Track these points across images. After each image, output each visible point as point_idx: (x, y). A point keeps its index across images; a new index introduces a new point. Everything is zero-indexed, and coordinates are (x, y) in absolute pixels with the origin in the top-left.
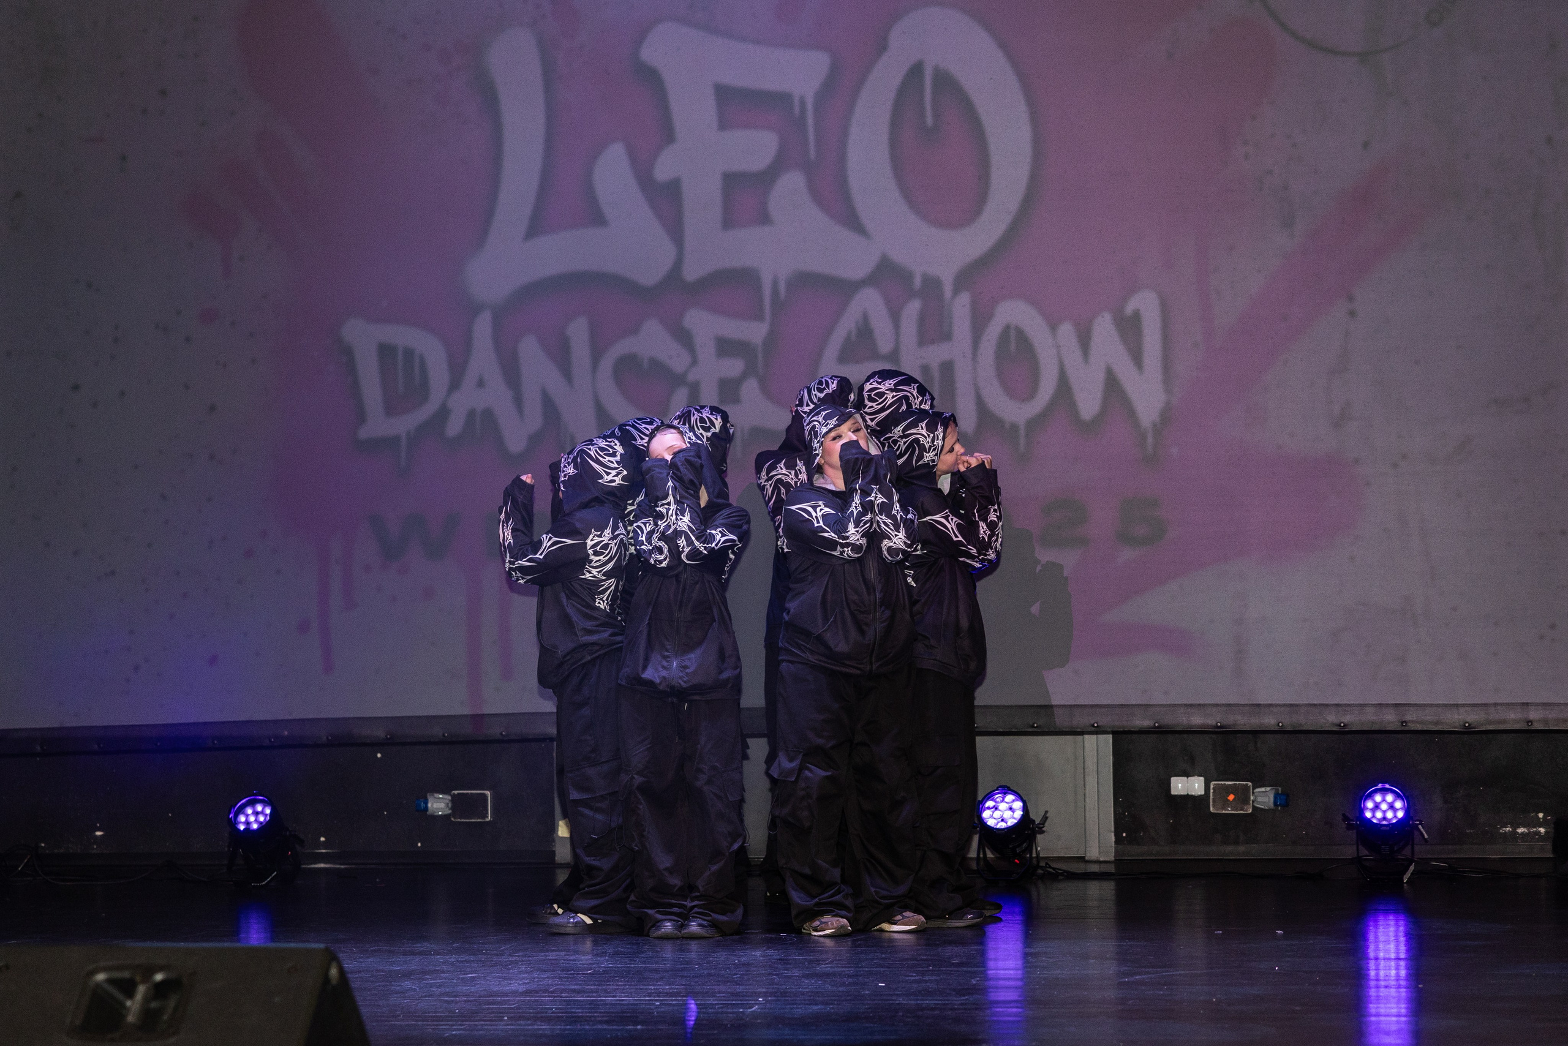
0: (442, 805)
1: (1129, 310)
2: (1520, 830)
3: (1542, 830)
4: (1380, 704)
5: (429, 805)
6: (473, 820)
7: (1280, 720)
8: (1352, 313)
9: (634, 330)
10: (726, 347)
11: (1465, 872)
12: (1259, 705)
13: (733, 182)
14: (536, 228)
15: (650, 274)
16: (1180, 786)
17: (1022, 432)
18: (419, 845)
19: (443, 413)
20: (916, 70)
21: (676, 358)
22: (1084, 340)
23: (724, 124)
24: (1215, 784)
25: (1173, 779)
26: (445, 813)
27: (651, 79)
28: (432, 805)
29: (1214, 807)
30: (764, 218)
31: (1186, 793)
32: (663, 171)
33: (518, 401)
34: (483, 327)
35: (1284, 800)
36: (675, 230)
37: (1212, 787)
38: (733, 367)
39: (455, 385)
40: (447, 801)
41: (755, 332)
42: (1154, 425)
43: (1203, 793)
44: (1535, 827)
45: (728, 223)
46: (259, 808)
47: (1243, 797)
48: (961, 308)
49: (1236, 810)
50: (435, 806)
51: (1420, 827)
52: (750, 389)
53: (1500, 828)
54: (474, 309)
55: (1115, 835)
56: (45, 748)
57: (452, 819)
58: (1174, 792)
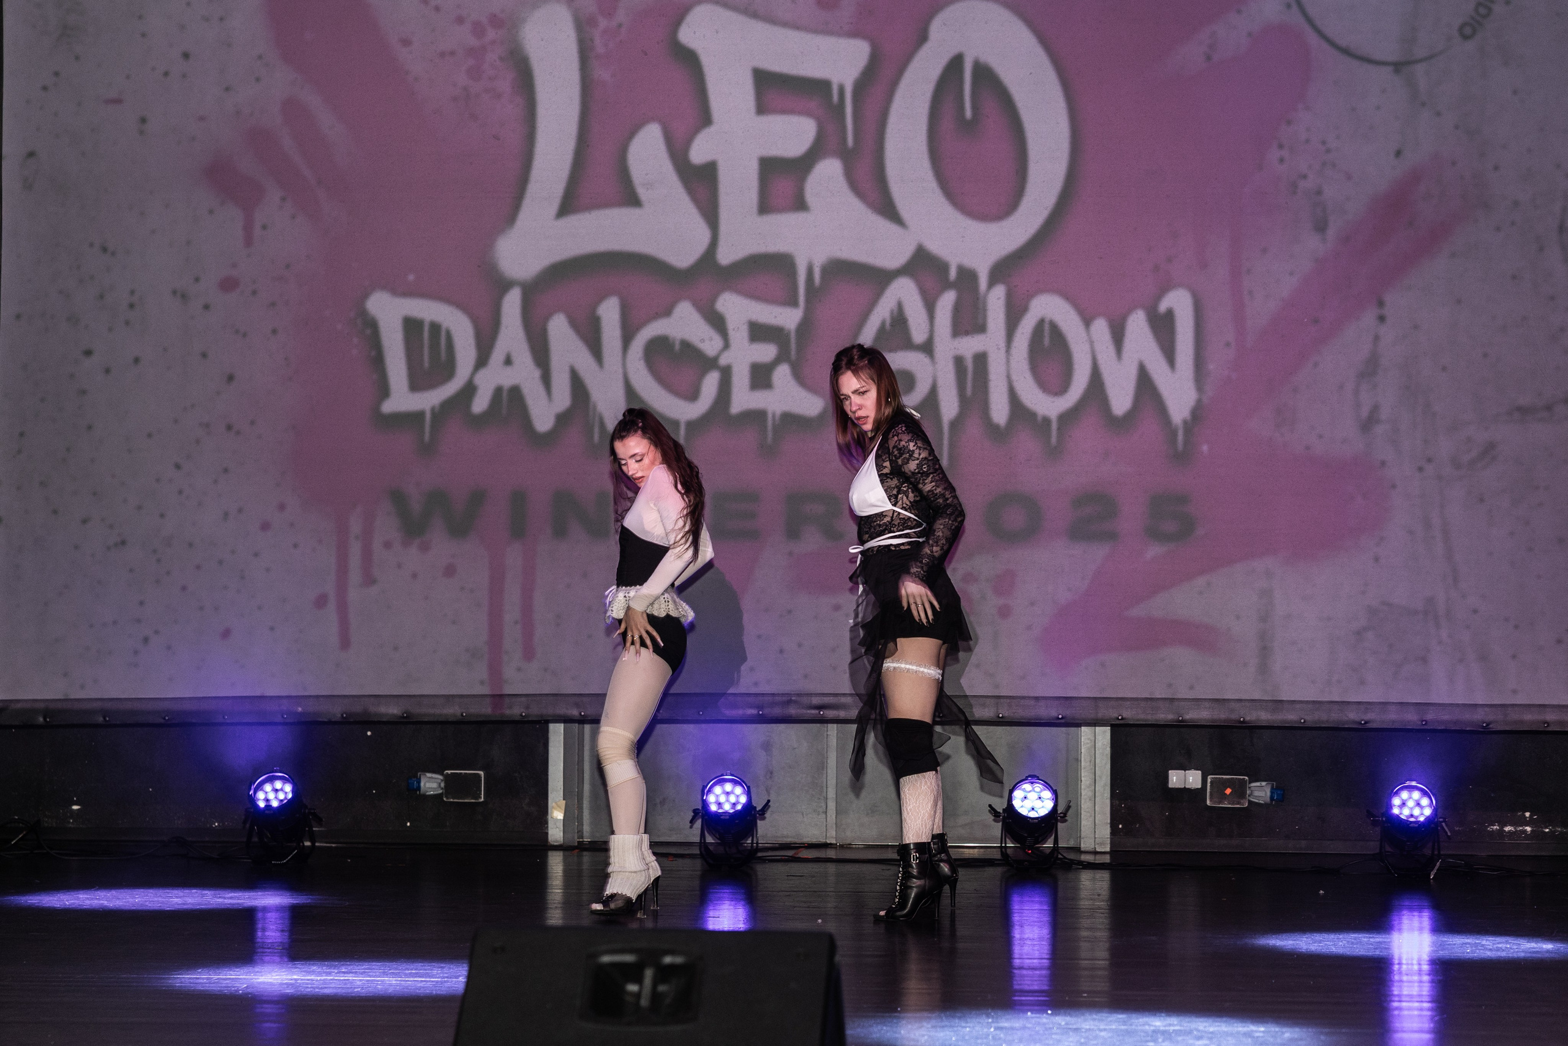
0: (435, 785)
1: (1163, 307)
2: (1507, 829)
3: (1528, 829)
4: (1402, 703)
5: (422, 784)
6: (466, 801)
7: (1303, 717)
8: (1382, 319)
9: (667, 312)
10: (759, 332)
11: (1478, 869)
12: (1281, 701)
13: (770, 168)
14: (569, 205)
15: (683, 257)
16: (1176, 779)
17: (1054, 426)
18: (408, 824)
19: (469, 390)
20: (956, 64)
21: (708, 342)
22: (1118, 336)
23: (762, 108)
24: (1212, 778)
25: (1170, 772)
26: (435, 793)
27: (689, 60)
28: (425, 784)
29: (1211, 801)
30: (800, 204)
31: (1183, 787)
32: (699, 153)
33: (546, 379)
34: (512, 303)
35: (1280, 795)
36: (710, 213)
37: (1209, 780)
38: (766, 352)
39: (482, 361)
40: (440, 781)
41: (789, 318)
42: (1185, 422)
43: (1200, 786)
44: (1522, 826)
45: (765, 207)
46: (278, 785)
47: (1240, 790)
48: (996, 300)
49: (1232, 804)
50: (428, 785)
51: (1444, 824)
52: (782, 374)
53: (1488, 827)
54: (503, 285)
55: (1111, 827)
56: (48, 720)
57: (445, 799)
58: (1170, 786)
